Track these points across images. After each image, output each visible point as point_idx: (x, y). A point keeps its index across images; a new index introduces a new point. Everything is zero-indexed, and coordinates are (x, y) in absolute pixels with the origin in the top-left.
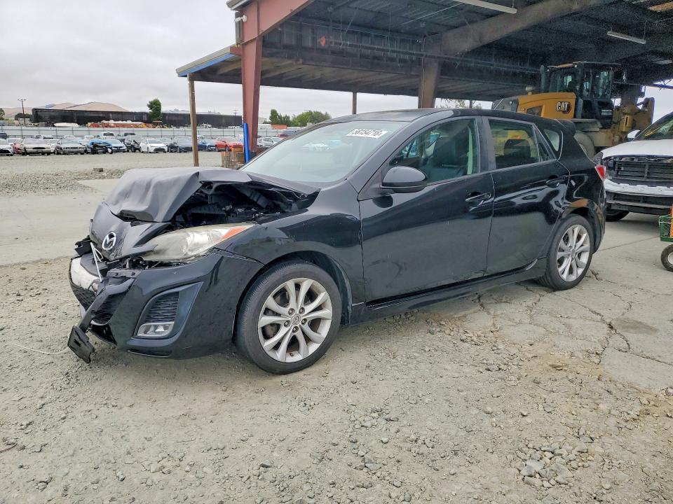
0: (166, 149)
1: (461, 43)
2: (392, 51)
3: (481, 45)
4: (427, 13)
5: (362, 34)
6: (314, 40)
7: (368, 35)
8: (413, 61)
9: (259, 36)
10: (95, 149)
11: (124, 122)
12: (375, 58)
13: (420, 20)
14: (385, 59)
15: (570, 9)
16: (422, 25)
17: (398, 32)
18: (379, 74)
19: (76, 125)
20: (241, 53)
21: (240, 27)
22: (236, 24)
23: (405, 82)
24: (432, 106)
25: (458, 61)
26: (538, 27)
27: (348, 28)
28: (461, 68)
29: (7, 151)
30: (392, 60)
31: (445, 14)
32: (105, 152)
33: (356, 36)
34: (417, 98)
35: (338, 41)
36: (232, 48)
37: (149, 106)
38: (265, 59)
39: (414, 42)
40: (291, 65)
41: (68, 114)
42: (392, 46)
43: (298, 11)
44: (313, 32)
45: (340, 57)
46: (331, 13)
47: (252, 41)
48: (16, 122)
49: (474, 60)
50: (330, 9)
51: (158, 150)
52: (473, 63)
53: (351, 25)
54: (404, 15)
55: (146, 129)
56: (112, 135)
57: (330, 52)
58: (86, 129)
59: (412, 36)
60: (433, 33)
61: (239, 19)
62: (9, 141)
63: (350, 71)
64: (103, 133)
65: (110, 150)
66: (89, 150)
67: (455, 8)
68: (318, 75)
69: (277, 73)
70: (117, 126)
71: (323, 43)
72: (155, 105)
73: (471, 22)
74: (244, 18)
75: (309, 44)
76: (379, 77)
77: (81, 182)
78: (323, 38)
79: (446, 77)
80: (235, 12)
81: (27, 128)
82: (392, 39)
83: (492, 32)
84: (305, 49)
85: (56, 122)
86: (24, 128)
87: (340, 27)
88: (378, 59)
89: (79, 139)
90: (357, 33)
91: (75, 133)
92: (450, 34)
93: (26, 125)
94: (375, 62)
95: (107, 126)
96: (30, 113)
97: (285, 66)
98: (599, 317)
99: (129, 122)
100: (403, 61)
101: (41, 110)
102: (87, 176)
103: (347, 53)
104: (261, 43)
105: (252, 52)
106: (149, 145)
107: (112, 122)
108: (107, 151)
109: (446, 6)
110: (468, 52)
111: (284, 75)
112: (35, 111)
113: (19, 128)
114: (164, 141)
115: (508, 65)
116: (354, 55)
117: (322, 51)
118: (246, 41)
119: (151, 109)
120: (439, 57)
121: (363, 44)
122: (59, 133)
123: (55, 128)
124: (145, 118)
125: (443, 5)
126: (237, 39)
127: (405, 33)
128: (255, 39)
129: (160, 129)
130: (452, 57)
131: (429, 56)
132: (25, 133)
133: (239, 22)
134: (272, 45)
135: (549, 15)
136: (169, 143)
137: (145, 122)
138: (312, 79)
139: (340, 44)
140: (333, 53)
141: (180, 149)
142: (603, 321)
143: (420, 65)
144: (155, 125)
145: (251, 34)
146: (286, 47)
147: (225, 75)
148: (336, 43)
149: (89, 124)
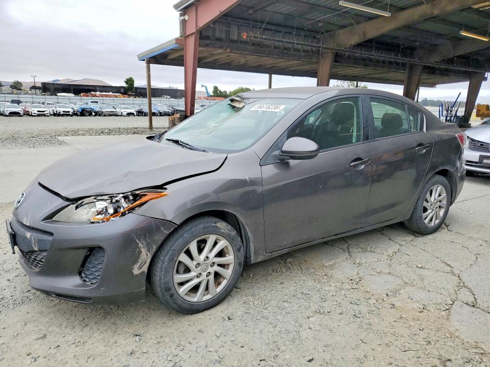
0: (135, 113)
1: (349, 39)
2: (297, 44)
3: (364, 40)
4: (323, 16)
5: (276, 31)
6: (239, 34)
7: (280, 32)
8: (313, 51)
9: (197, 31)
10: (83, 113)
11: (107, 93)
12: (285, 49)
13: (319, 21)
14: (292, 50)
15: (432, 14)
16: (321, 24)
17: (303, 29)
18: (289, 61)
19: (73, 95)
20: (184, 43)
21: (184, 23)
22: (180, 21)
23: (307, 67)
24: (328, 85)
25: (347, 51)
26: (408, 27)
27: (264, 26)
28: (349, 57)
29: (19, 113)
30: (298, 50)
31: (337, 16)
32: (90, 114)
33: (271, 32)
34: (316, 79)
35: (256, 35)
36: (177, 39)
37: (126, 82)
38: (202, 49)
39: (314, 37)
40: (222, 53)
41: (67, 87)
42: (298, 40)
43: (225, 12)
44: (239, 30)
45: (259, 47)
46: (251, 14)
47: (191, 34)
48: (30, 92)
49: (359, 52)
50: (251, 11)
51: (129, 114)
52: (358, 53)
53: (266, 23)
54: (306, 17)
55: (123, 98)
56: (97, 102)
57: (251, 44)
58: (79, 98)
59: (313, 33)
60: (329, 31)
61: (183, 18)
62: (21, 106)
63: (266, 58)
64: (90, 101)
65: (94, 114)
66: (79, 113)
67: (345, 12)
68: (243, 61)
69: (212, 59)
70: (102, 96)
71: (245, 37)
72: (130, 81)
73: (358, 23)
74: (186, 17)
75: (235, 37)
76: (288, 63)
77: (60, 138)
78: (245, 33)
79: (338, 64)
80: (179, 12)
81: (37, 97)
82: (298, 35)
83: (373, 31)
84: (232, 41)
85: (58, 93)
86: (34, 96)
87: (257, 25)
88: (288, 50)
89: (73, 105)
90: (271, 30)
91: (71, 101)
92: (342, 31)
93: (36, 94)
94: (284, 52)
95: (95, 96)
96: (40, 86)
97: (219, 54)
98: (449, 269)
99: (111, 93)
100: (307, 51)
101: (48, 84)
102: (67, 133)
103: (263, 44)
104: (198, 36)
105: (191, 43)
106: (122, 110)
107: (98, 93)
108: (92, 115)
109: (339, 11)
110: (354, 46)
111: (218, 61)
112: (44, 84)
113: (31, 96)
114: (134, 107)
115: (385, 56)
116: (268, 47)
117: (245, 43)
118: (187, 35)
119: (127, 84)
120: (332, 49)
121: (276, 39)
122: (60, 101)
123: (57, 97)
124: (122, 90)
125: (335, 10)
126: (181, 33)
127: (307, 31)
128: (194, 33)
129: (132, 99)
130: (343, 49)
131: (326, 48)
132: (35, 100)
133: (183, 20)
134: (207, 38)
135: (416, 18)
136: (137, 109)
137: (122, 94)
138: (238, 64)
139: (258, 38)
140: (253, 44)
141: (145, 114)
142: (453, 273)
143: (318, 54)
144: (130, 96)
145: (191, 29)
146: (218, 39)
147: (173, 59)
148: (255, 37)
149: (82, 94)
